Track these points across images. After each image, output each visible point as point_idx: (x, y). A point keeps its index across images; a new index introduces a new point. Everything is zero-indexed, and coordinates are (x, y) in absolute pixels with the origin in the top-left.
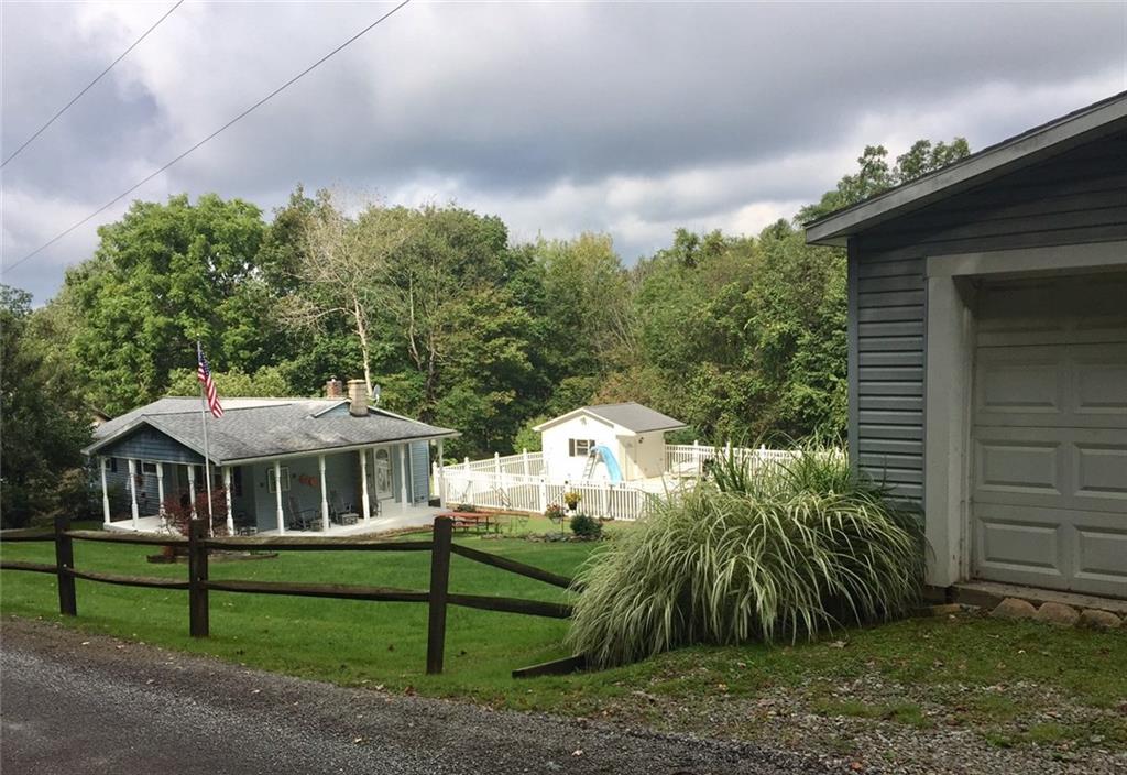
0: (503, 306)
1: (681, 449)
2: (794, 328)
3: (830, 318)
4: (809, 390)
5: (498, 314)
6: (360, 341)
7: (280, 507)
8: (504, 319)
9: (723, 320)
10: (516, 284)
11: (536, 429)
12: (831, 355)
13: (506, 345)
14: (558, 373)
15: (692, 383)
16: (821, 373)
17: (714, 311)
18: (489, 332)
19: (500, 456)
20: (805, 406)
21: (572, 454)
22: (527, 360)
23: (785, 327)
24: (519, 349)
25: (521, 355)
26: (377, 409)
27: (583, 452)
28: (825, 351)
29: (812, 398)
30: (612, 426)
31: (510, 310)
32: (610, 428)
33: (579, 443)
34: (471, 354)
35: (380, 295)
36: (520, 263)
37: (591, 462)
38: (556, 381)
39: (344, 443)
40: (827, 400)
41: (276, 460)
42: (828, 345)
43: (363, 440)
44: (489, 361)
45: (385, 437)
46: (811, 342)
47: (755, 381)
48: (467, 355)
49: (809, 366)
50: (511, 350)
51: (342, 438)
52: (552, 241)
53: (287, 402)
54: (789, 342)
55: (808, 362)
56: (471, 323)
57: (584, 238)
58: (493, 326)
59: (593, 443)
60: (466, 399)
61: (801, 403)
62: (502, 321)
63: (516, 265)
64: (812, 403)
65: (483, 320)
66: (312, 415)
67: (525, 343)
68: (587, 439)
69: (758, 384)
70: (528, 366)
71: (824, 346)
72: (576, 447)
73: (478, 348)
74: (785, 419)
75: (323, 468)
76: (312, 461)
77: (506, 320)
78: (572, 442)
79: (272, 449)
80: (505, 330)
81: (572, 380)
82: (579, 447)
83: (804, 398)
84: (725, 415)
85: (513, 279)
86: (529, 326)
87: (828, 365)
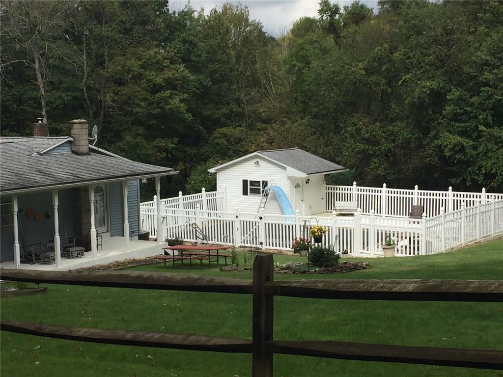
0: (166, 63)
1: (342, 189)
2: (442, 85)
3: (477, 76)
4: (459, 138)
5: (162, 70)
6: (38, 90)
7: (17, 241)
8: (168, 74)
9: (374, 78)
10: (177, 44)
11: (212, 170)
12: (477, 108)
13: (170, 97)
14: (213, 124)
15: (346, 132)
16: (468, 124)
17: (365, 69)
18: (155, 86)
19: (183, 195)
20: (456, 152)
21: (245, 193)
22: (188, 111)
23: (434, 84)
24: (182, 101)
25: (183, 107)
26: (96, 148)
27: (256, 191)
28: (472, 105)
29: (463, 146)
30: (285, 168)
31: (172, 66)
32: (283, 171)
33: (252, 183)
34: (142, 104)
35: (60, 50)
36: (177, 27)
37: (264, 200)
38: (210, 131)
39: (76, 179)
40: (475, 148)
41: (15, 194)
42: (475, 99)
43: (93, 177)
44: (156, 111)
45: (111, 174)
46: (460, 98)
47: (403, 131)
48: (138, 105)
49: (456, 118)
50: (175, 102)
51: (72, 175)
52: (199, 10)
53: (11, 140)
54: (438, 97)
55: (456, 114)
56: (140, 76)
57: (225, 9)
58: (159, 80)
59: (265, 184)
60: (137, 145)
61: (451, 150)
62: (167, 76)
63: (175, 28)
64: (462, 148)
65: (150, 74)
66: (39, 153)
67: (186, 96)
68: (261, 180)
69: (406, 134)
70: (189, 116)
71: (471, 100)
72: (249, 187)
73: (147, 99)
74: (430, 164)
75: (57, 203)
76: (47, 196)
77: (170, 75)
78: (245, 182)
79: (10, 184)
80: (170, 84)
81: (224, 130)
82: (251, 188)
83: (455, 145)
84: (376, 160)
85: (173, 40)
86: (189, 81)
87: (475, 117)
